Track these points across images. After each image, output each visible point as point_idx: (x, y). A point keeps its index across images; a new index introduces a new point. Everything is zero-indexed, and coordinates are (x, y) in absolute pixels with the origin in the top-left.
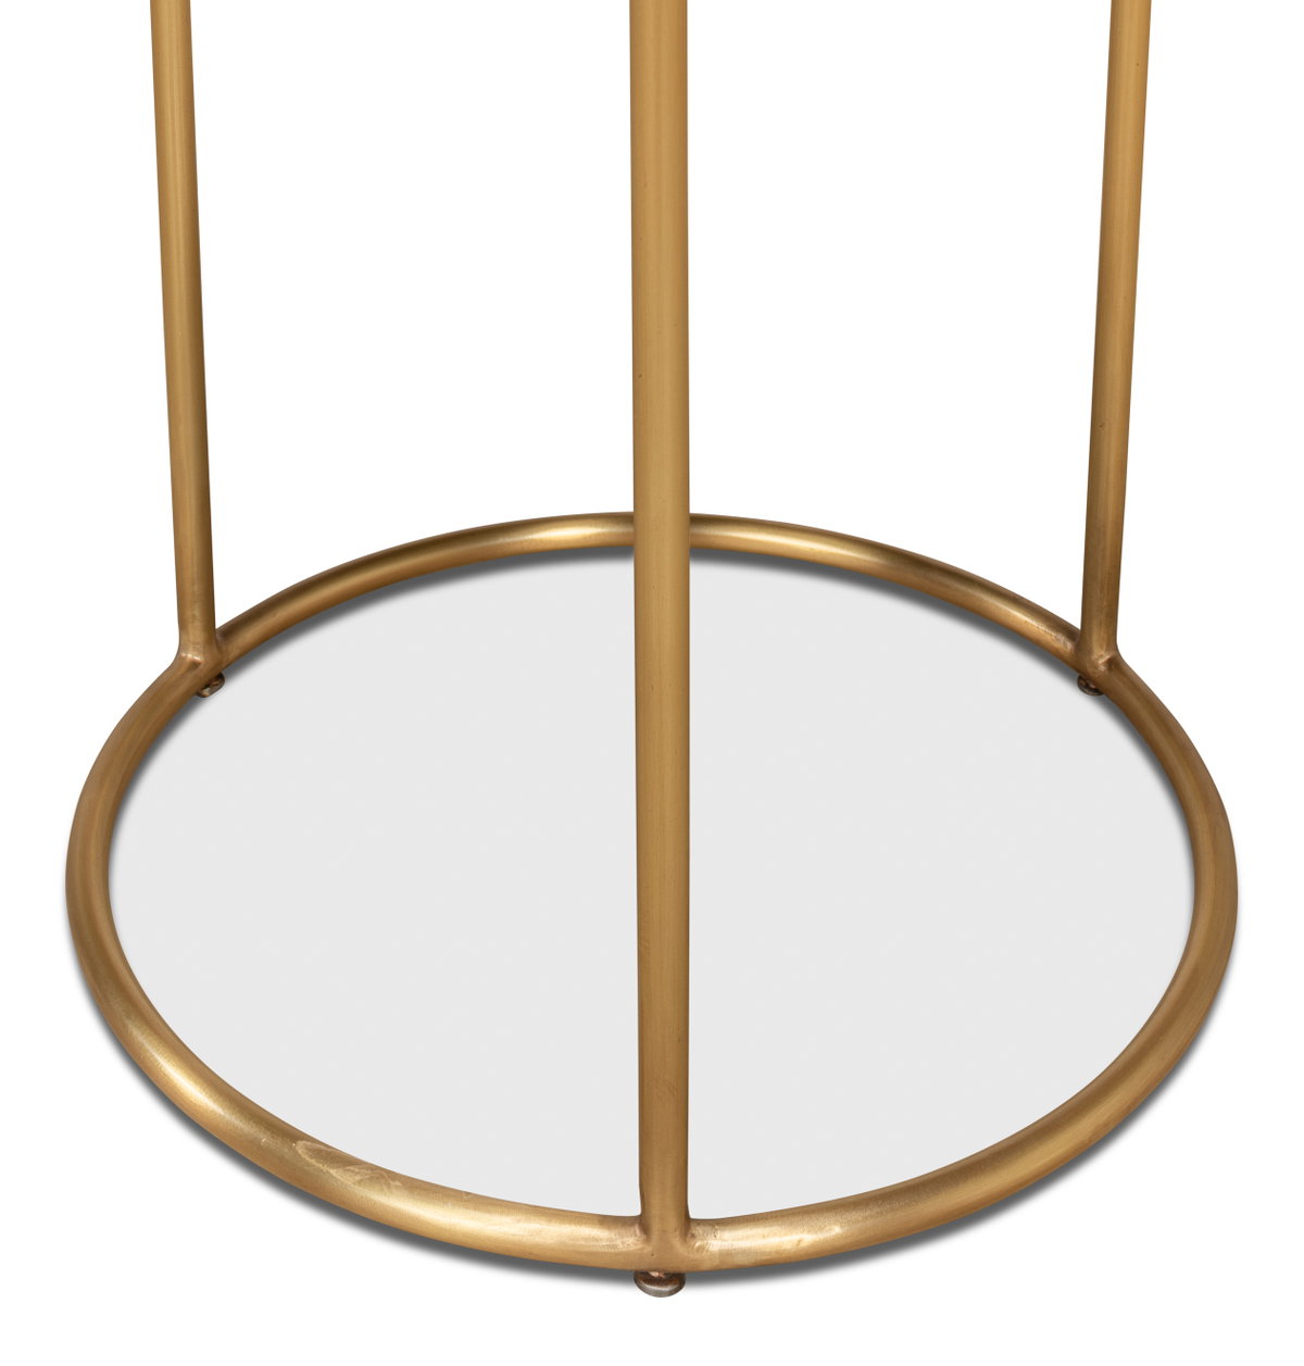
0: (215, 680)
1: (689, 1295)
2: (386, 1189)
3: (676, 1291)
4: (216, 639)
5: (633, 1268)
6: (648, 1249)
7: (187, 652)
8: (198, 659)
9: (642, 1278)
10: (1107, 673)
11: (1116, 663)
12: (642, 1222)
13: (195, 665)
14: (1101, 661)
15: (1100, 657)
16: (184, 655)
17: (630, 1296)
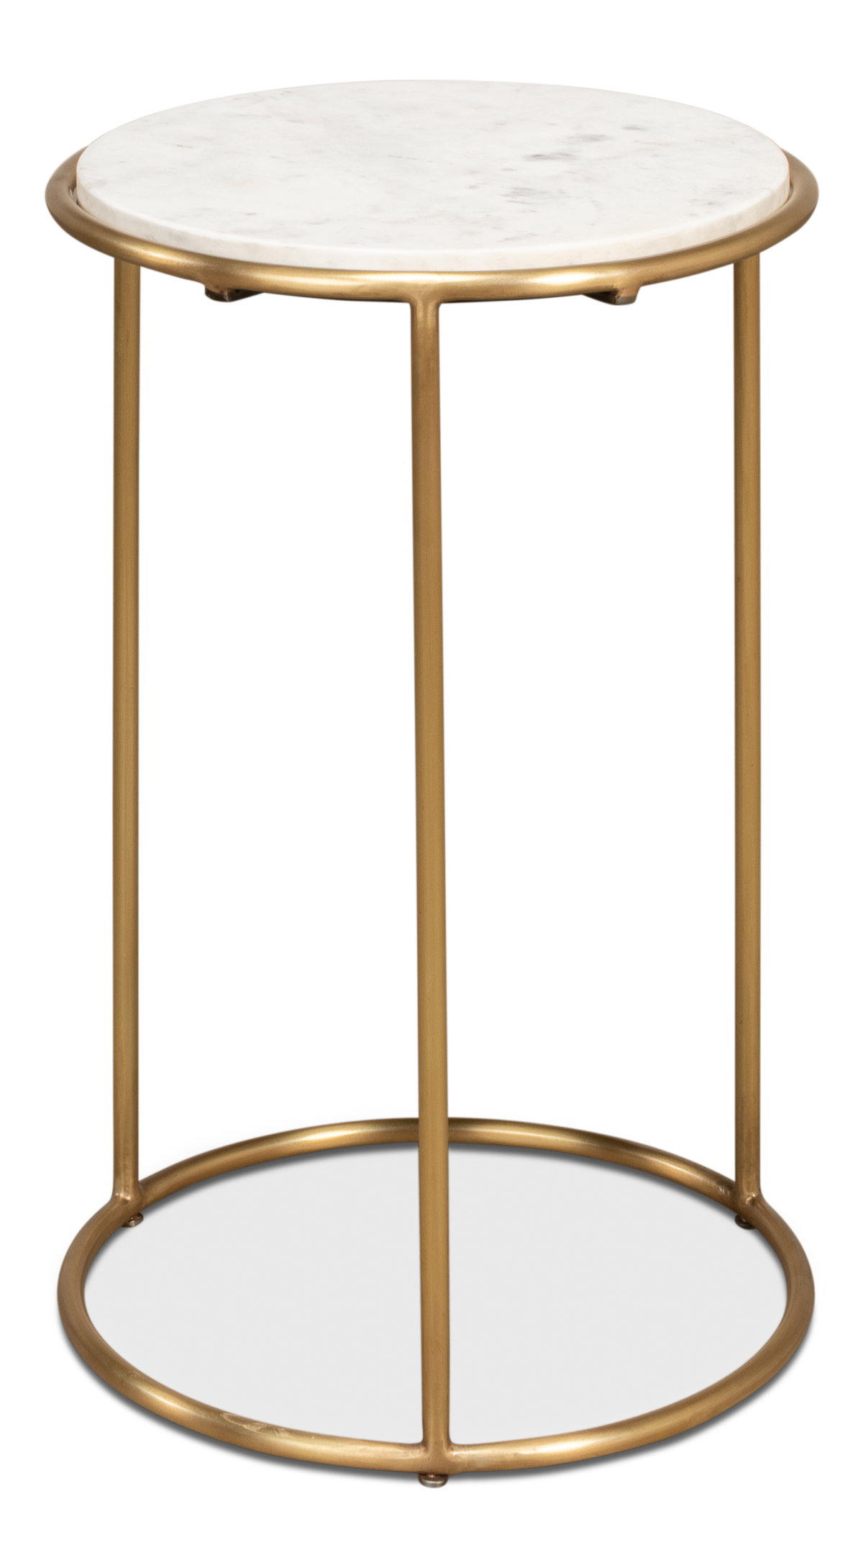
0: (138, 1216)
1: (452, 1487)
2: (277, 1434)
3: (443, 1484)
4: (139, 1189)
5: (419, 1470)
6: (426, 1456)
7: (119, 1192)
8: (129, 1198)
9: (423, 1476)
10: (749, 1205)
11: (759, 1200)
12: (424, 1443)
13: (125, 1201)
14: (749, 1199)
15: (748, 1197)
16: (117, 1194)
17: (414, 1488)
